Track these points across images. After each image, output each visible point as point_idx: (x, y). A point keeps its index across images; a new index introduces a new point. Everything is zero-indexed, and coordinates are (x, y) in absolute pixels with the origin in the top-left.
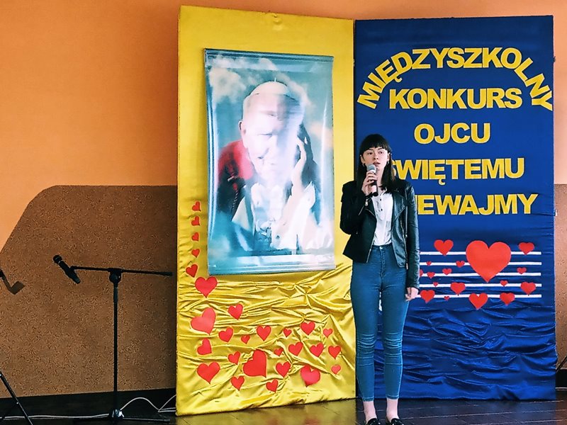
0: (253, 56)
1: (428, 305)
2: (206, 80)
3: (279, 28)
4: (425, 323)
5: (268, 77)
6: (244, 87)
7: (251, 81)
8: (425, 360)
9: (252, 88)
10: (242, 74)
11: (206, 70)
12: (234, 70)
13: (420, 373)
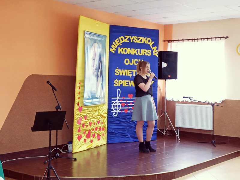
1: (126, 114)
4: (125, 119)
8: (125, 131)
13: (124, 134)
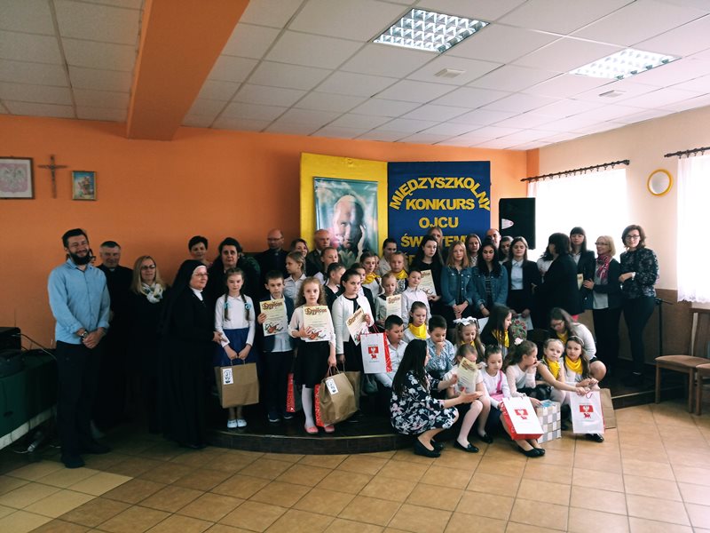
0: (338, 181)
2: (314, 194)
3: (352, 166)
5: (346, 193)
6: (334, 198)
7: (338, 195)
9: (338, 199)
10: (333, 191)
11: (315, 188)
12: (329, 189)
